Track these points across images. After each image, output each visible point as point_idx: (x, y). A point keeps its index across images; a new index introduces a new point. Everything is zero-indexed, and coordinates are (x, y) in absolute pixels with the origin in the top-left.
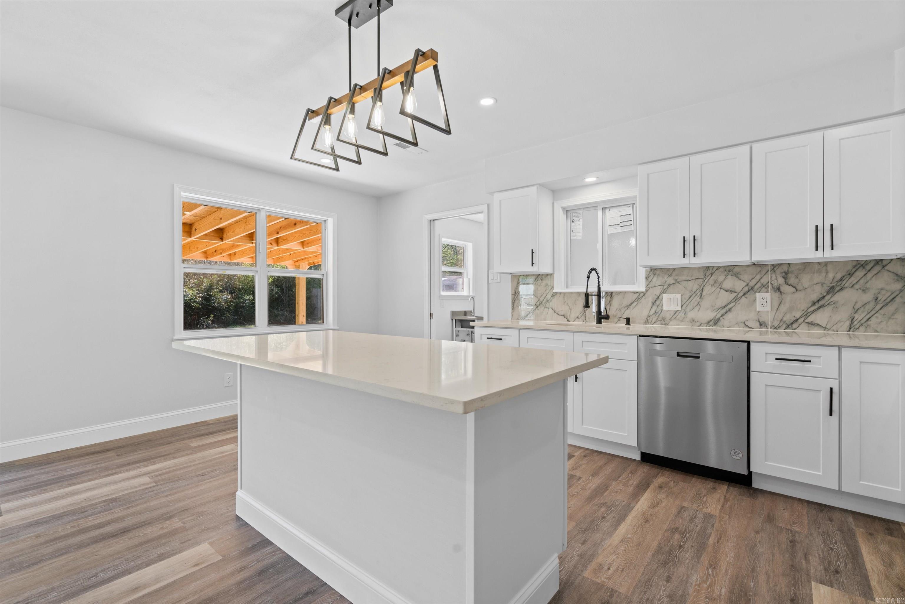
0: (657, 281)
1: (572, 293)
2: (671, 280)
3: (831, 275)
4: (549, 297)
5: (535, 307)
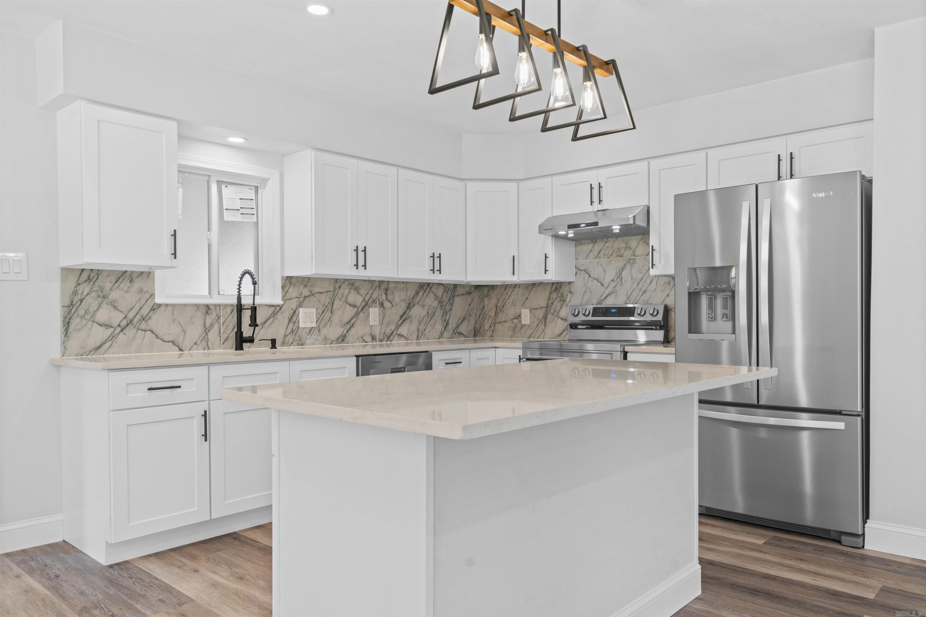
0: (293, 292)
1: (186, 305)
2: (306, 292)
3: (409, 293)
4: (145, 311)
5: (119, 329)
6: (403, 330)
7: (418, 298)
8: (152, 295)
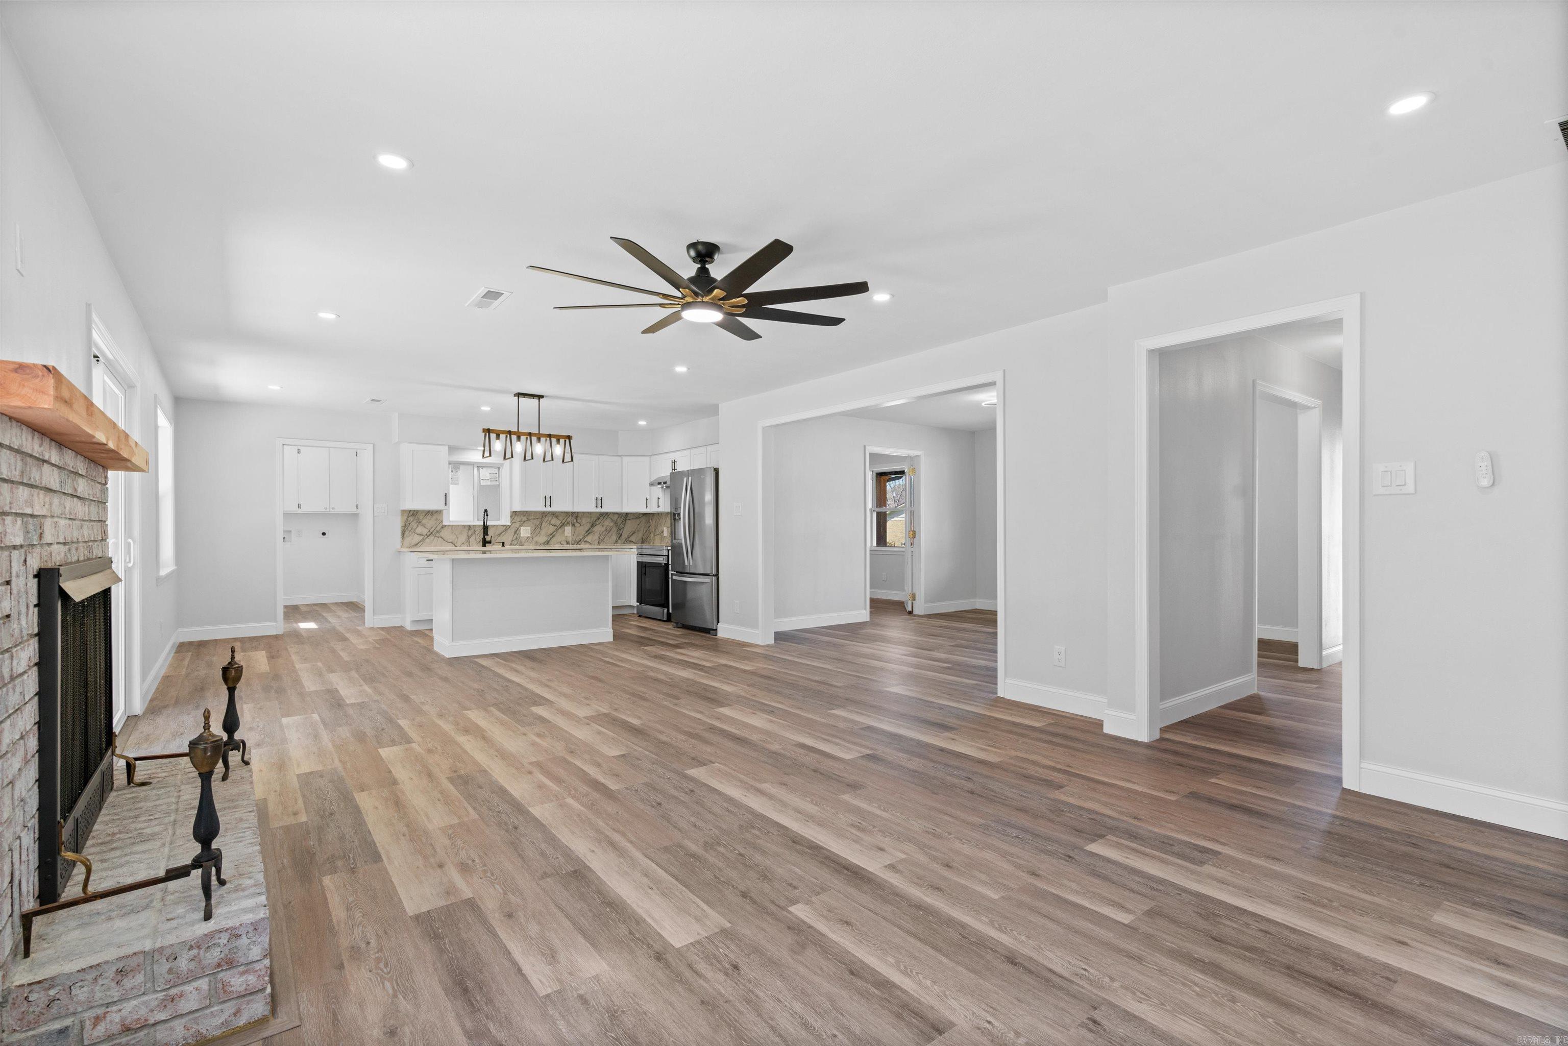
0: (517, 519)
1: (458, 526)
2: (525, 519)
3: (592, 519)
4: (438, 529)
5: (426, 536)
6: (589, 539)
7: (599, 521)
8: (442, 521)
